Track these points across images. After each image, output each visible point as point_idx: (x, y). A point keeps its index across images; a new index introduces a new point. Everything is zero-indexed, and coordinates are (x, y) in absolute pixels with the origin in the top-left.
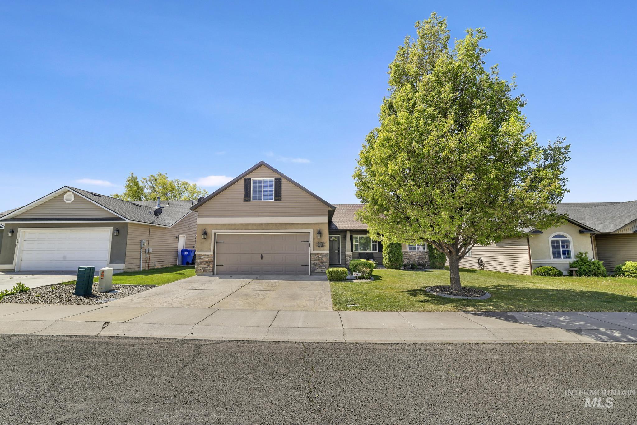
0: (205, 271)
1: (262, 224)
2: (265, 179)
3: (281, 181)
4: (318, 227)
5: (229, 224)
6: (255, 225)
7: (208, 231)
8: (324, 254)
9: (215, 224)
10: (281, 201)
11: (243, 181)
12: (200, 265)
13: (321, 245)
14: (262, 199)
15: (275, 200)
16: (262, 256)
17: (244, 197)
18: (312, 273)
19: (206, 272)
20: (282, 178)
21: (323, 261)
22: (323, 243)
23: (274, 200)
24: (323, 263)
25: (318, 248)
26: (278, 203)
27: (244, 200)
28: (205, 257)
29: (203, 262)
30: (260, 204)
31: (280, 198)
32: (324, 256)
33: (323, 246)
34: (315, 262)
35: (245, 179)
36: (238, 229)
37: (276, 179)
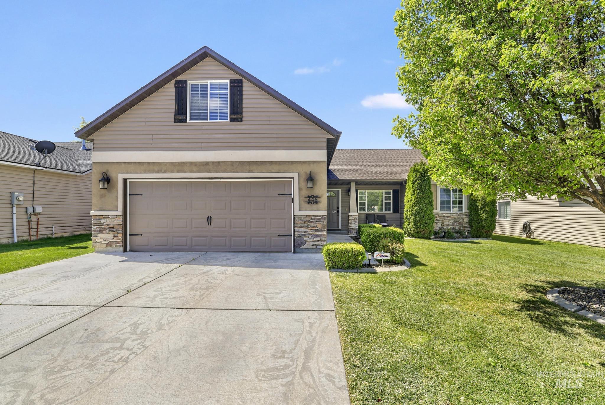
0: (109, 245)
1: (207, 163)
2: (213, 81)
3: (242, 86)
4: (307, 169)
5: (149, 163)
6: (196, 165)
7: (112, 174)
8: (317, 216)
9: (125, 163)
10: (241, 121)
11: (173, 85)
12: (99, 235)
13: (313, 200)
14: (207, 119)
15: (232, 120)
16: (209, 219)
17: (175, 115)
18: (297, 250)
19: (111, 246)
20: (244, 80)
21: (316, 228)
22: (317, 197)
23: (228, 120)
24: (317, 233)
25: (307, 205)
26: (237, 126)
27: (175, 119)
28: (108, 220)
29: (105, 229)
30: (205, 127)
31: (239, 116)
32: (319, 219)
33: (317, 202)
34: (303, 230)
35: (177, 82)
36: (165, 172)
37: (232, 82)
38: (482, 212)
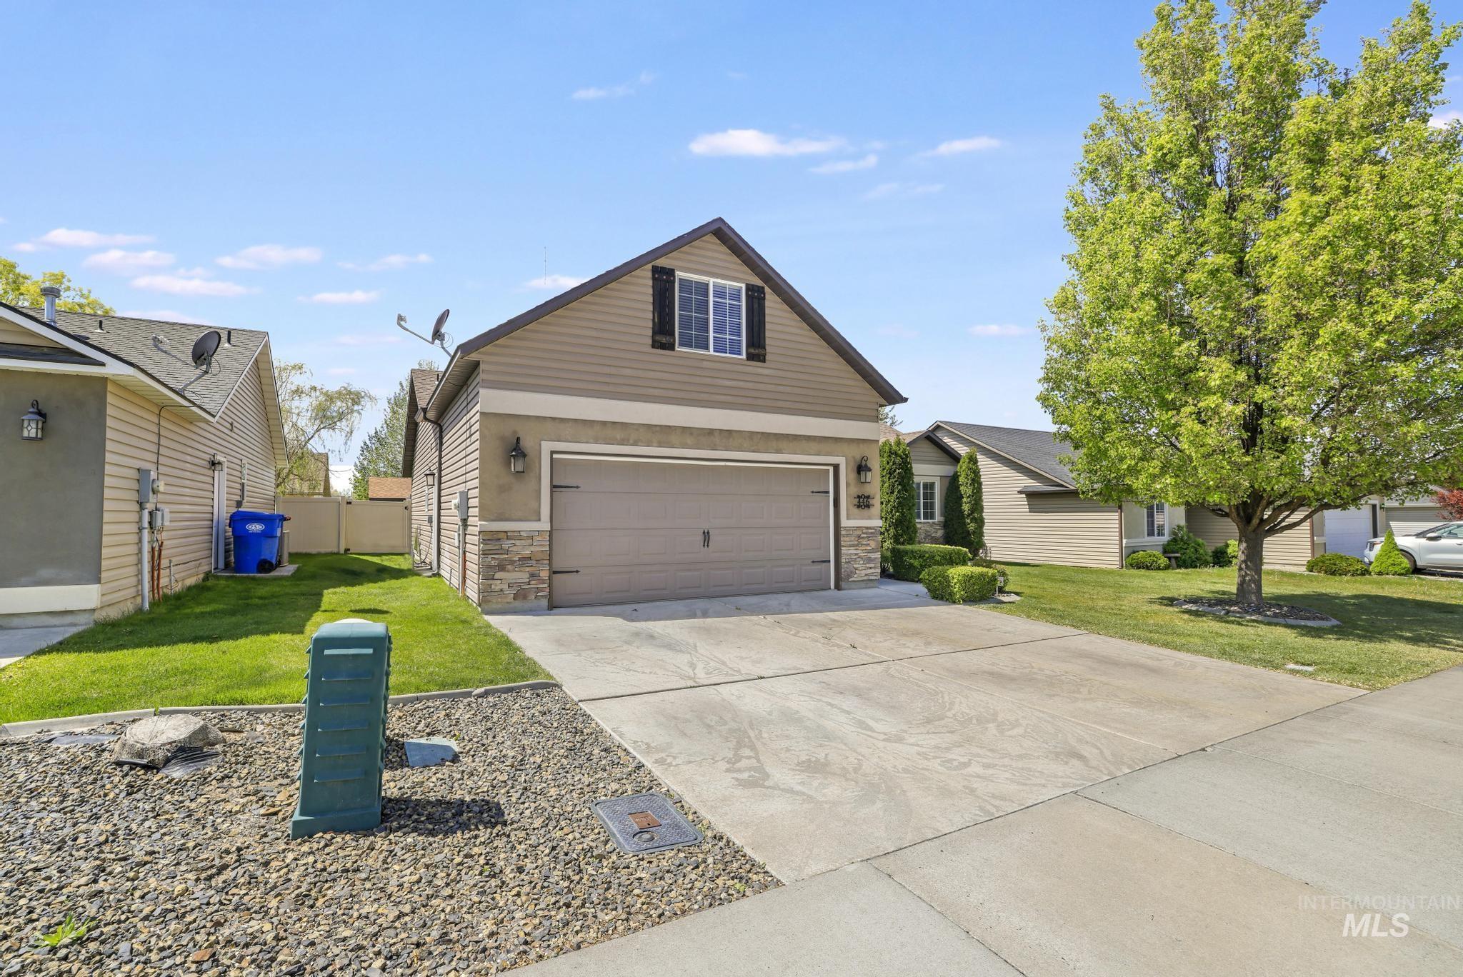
0: (521, 595)
1: (711, 432)
2: (719, 281)
3: (764, 298)
4: (856, 452)
5: (604, 423)
6: (691, 434)
7: (527, 444)
8: (870, 528)
9: (554, 419)
10: (764, 361)
11: (650, 274)
12: (498, 575)
13: (863, 502)
14: (707, 348)
15: (751, 357)
16: (706, 535)
17: (654, 333)
18: (843, 584)
19: (525, 597)
20: (767, 289)
21: (869, 548)
22: (868, 497)
23: (744, 356)
24: (870, 555)
25: (856, 511)
26: (756, 367)
27: (654, 341)
28: (518, 542)
29: (512, 562)
30: (705, 364)
31: (761, 351)
32: (872, 533)
33: (868, 506)
34: (852, 551)
35: (655, 270)
36: (635, 444)
37: (750, 288)
38: (969, 521)
